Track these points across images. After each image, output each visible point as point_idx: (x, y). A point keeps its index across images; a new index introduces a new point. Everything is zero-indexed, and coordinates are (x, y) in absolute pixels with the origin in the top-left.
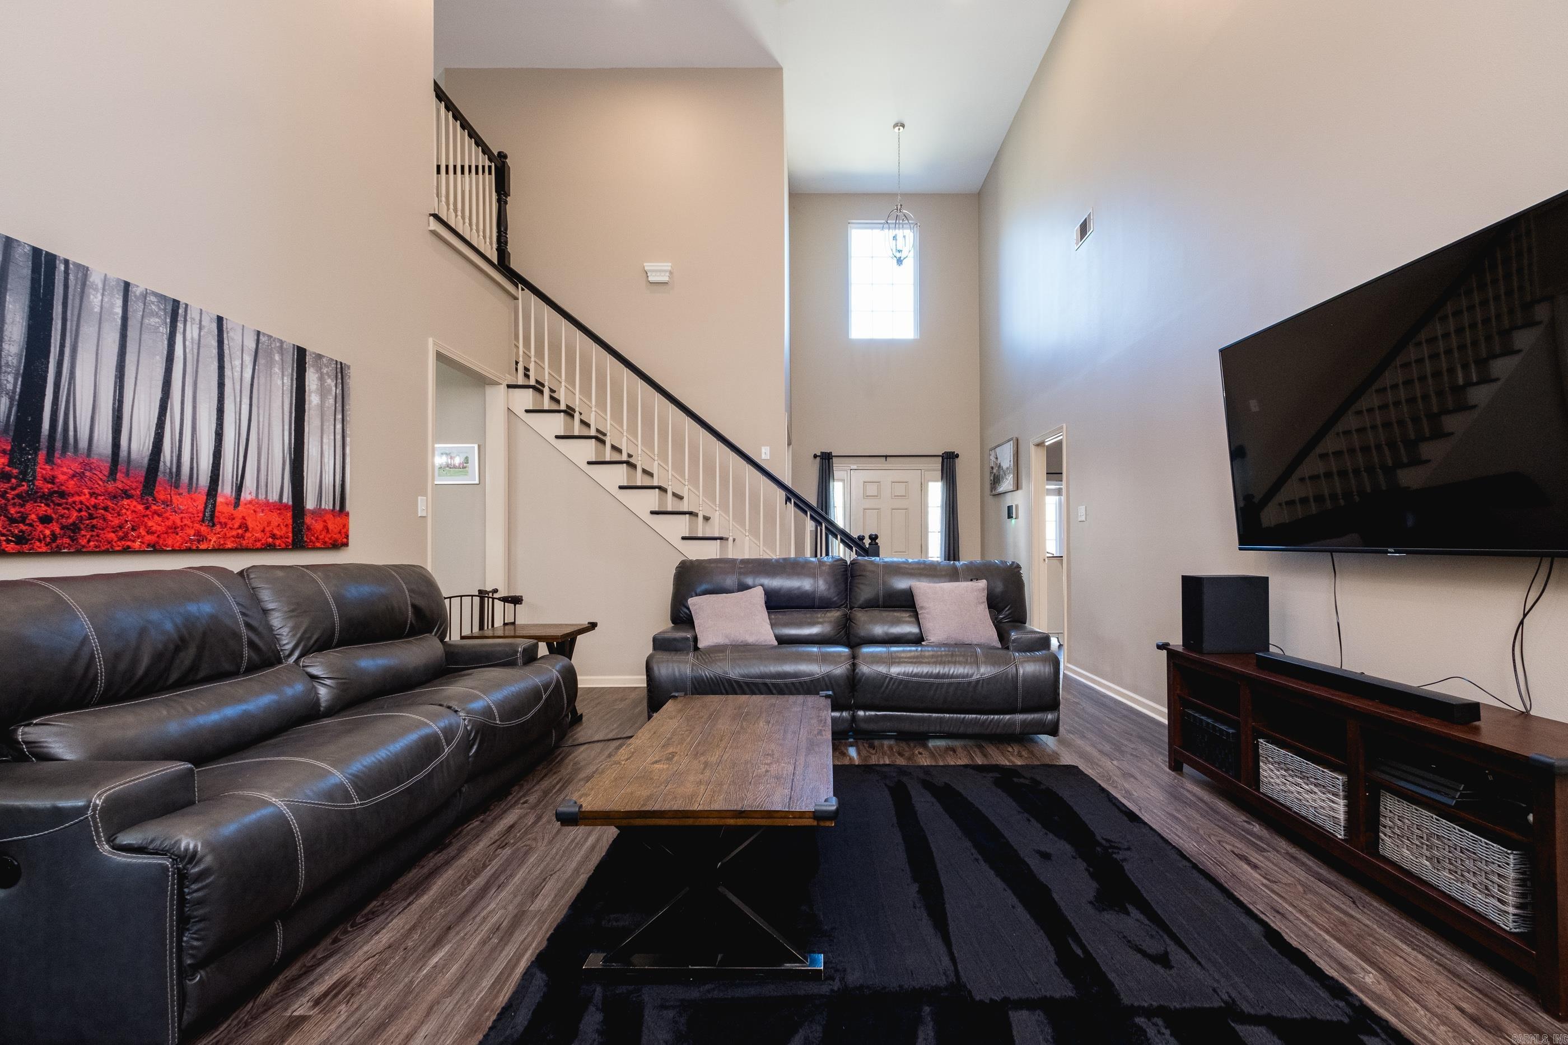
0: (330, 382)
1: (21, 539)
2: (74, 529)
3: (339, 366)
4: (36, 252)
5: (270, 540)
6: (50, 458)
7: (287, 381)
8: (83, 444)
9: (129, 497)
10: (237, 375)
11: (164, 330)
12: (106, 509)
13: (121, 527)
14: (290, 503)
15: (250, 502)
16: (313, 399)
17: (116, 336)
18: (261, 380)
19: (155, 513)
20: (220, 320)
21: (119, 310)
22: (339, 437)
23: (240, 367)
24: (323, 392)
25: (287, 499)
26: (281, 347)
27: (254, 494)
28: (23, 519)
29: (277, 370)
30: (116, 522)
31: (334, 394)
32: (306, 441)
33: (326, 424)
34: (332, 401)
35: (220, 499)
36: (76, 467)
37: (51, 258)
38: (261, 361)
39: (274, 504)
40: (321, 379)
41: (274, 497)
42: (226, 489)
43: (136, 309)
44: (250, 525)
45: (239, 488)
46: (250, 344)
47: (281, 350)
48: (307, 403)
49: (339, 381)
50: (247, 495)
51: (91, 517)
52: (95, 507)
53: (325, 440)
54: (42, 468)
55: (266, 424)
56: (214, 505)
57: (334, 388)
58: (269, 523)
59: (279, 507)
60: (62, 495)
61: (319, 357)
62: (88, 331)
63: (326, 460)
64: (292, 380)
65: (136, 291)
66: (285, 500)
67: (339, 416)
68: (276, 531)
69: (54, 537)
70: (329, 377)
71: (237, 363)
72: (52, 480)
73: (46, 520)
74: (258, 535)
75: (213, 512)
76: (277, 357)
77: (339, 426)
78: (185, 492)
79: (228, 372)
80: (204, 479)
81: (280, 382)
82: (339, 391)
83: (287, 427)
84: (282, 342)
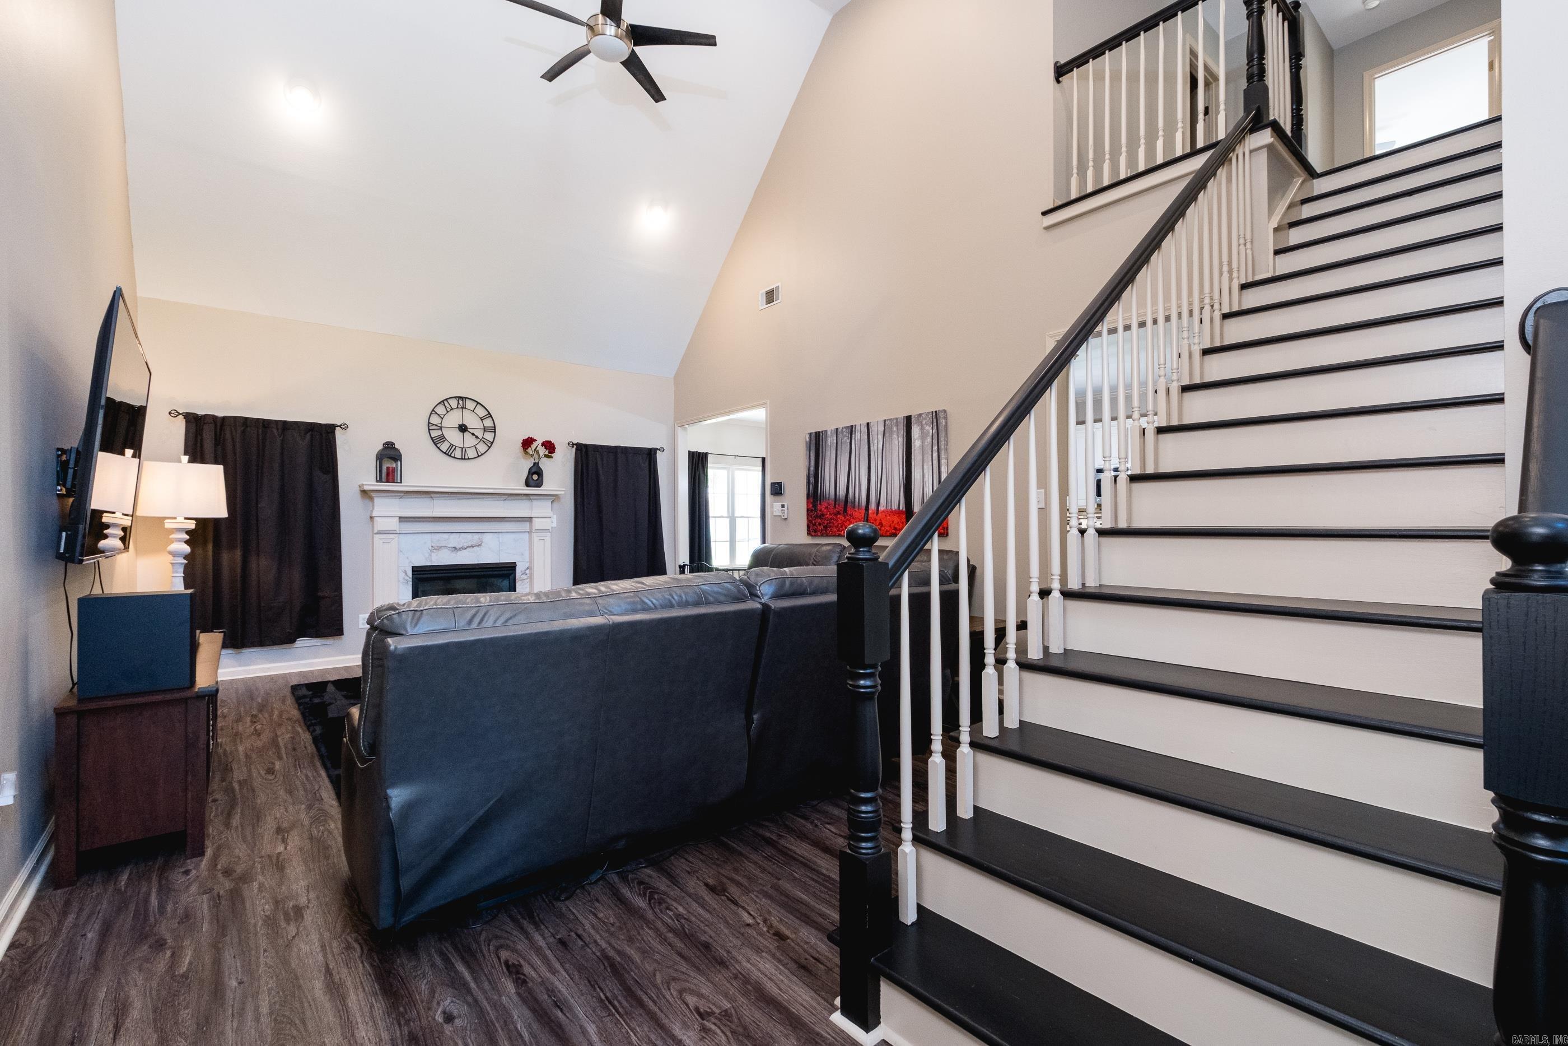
0: (928, 428)
1: (815, 531)
2: (826, 527)
3: (934, 414)
4: (816, 433)
5: (894, 531)
6: (820, 504)
7: (901, 439)
8: (827, 496)
9: (840, 514)
10: (876, 448)
11: (848, 441)
12: (834, 519)
13: (838, 526)
14: (904, 509)
15: (883, 511)
16: (916, 444)
17: (835, 451)
18: (887, 445)
19: (847, 520)
20: (868, 424)
21: (835, 441)
22: (935, 462)
23: (877, 443)
24: (923, 438)
25: (902, 507)
26: (897, 422)
27: (885, 507)
28: (815, 523)
29: (895, 436)
30: (836, 525)
31: (931, 434)
32: (913, 471)
33: (926, 456)
34: (929, 440)
35: (870, 511)
36: (826, 505)
37: (819, 432)
38: (887, 435)
39: (895, 511)
40: (922, 429)
41: (895, 507)
42: (873, 506)
43: (840, 436)
44: (884, 524)
45: (878, 505)
46: (881, 429)
47: (897, 425)
48: (913, 447)
49: (935, 424)
50: (882, 508)
51: (830, 523)
52: (831, 519)
53: (925, 467)
54: (819, 507)
55: (890, 468)
56: (868, 515)
57: (931, 431)
58: (893, 522)
59: (898, 512)
60: (823, 515)
61: (920, 415)
62: (828, 453)
63: (926, 479)
64: (903, 438)
65: (840, 430)
66: (901, 508)
67: (935, 448)
68: (896, 526)
69: (822, 530)
70: (926, 424)
71: (876, 442)
72: (820, 511)
73: (820, 524)
74: (888, 528)
75: (867, 517)
76: (895, 429)
77: (935, 455)
78: (856, 509)
79: (872, 448)
80: (864, 503)
81: (896, 442)
82: (935, 431)
83: (901, 466)
84: (897, 419)
